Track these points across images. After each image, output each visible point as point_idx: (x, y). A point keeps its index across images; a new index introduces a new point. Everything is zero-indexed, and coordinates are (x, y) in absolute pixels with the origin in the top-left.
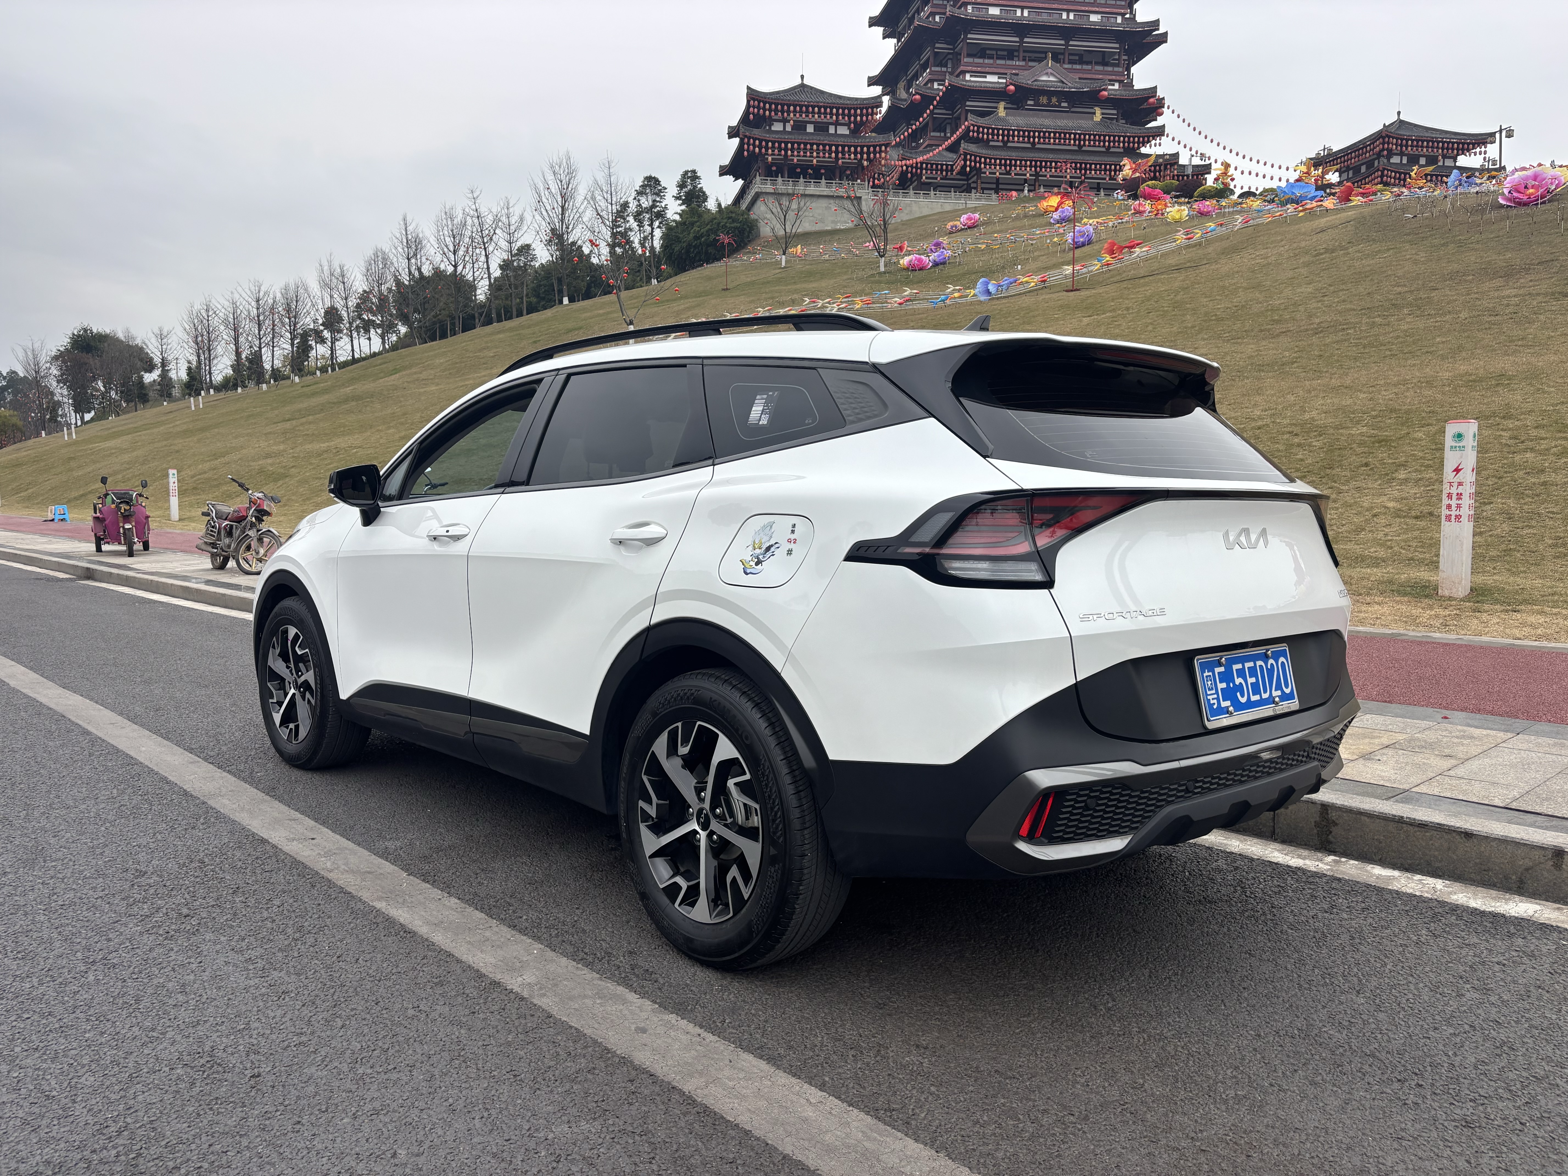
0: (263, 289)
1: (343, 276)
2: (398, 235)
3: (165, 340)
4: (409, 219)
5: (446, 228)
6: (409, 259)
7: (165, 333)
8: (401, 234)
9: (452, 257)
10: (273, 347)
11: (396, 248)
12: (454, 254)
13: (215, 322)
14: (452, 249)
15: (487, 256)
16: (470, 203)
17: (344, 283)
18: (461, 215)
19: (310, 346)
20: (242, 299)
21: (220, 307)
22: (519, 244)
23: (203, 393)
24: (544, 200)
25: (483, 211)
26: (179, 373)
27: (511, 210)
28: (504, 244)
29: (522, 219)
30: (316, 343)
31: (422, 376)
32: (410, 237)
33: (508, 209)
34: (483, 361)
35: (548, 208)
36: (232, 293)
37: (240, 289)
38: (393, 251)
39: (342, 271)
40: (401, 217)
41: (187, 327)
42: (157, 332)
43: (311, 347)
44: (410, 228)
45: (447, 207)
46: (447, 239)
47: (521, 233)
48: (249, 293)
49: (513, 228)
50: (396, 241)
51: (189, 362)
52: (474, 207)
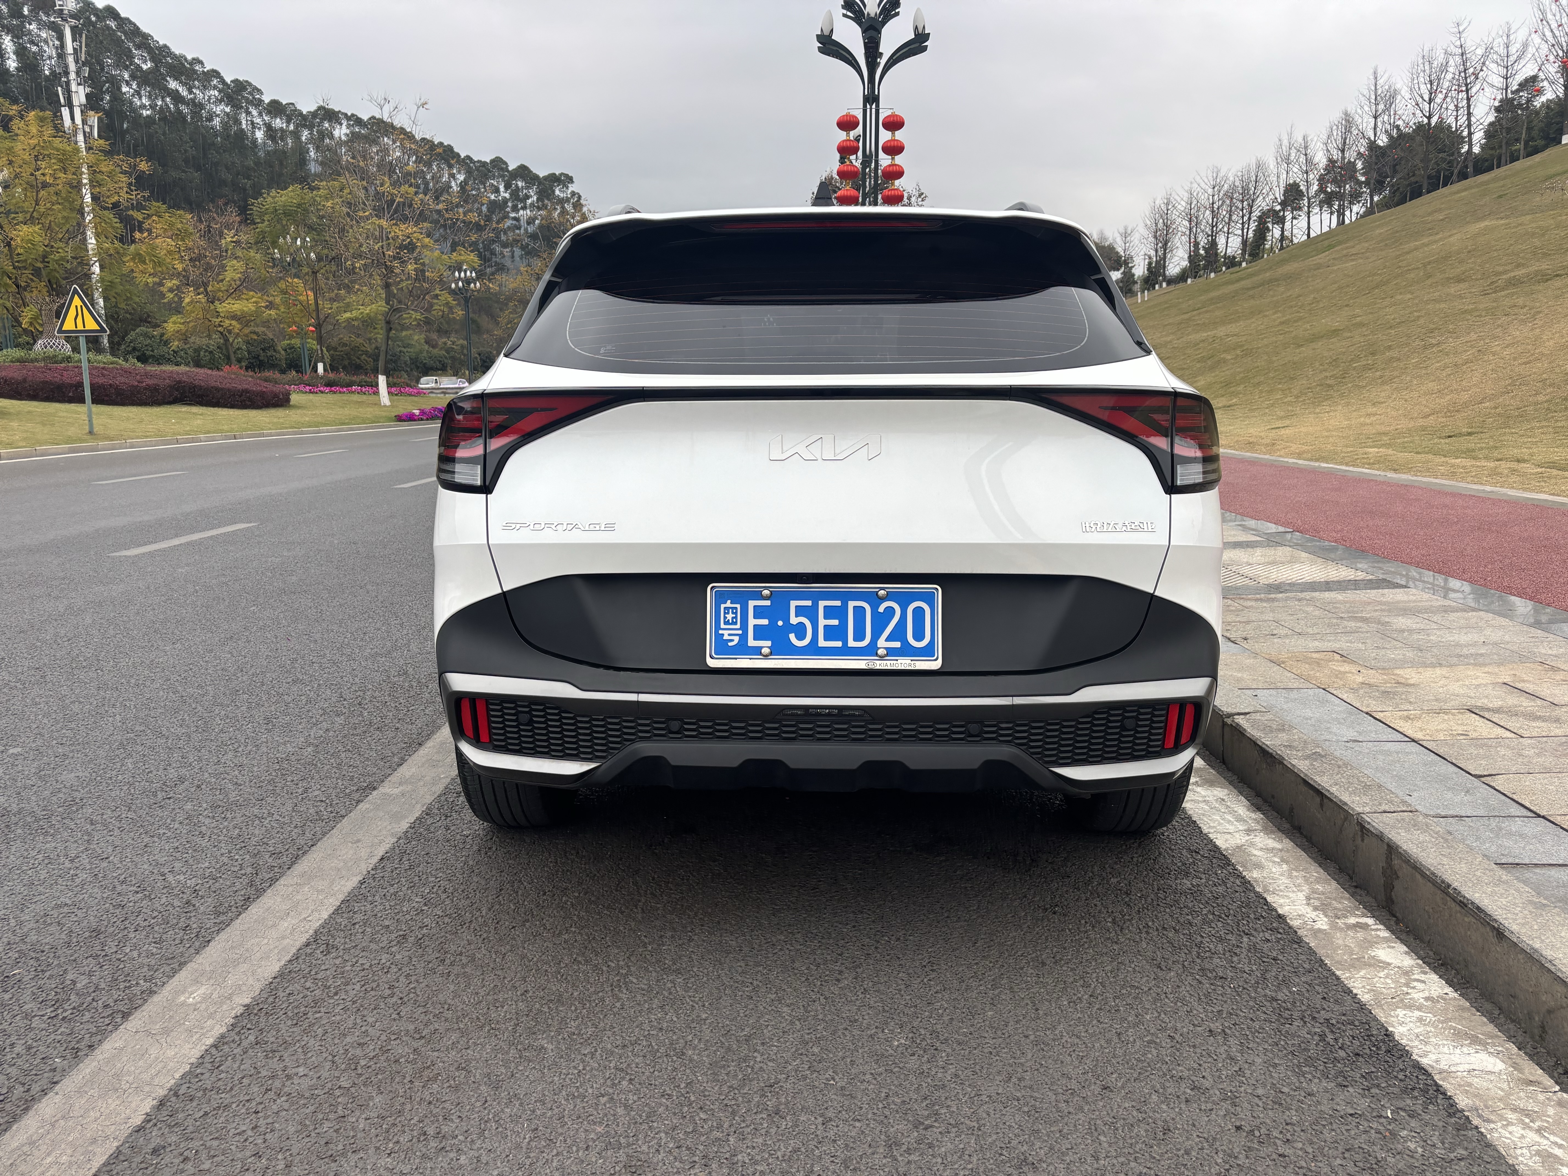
0: (1221, 175)
1: (1306, 148)
2: (1366, 92)
3: (1128, 239)
4: (1380, 72)
5: (1422, 74)
6: (1376, 118)
7: (1129, 232)
8: (1369, 90)
9: (1426, 106)
10: (1228, 233)
11: (1362, 107)
12: (1430, 104)
13: (1174, 215)
14: (1426, 97)
15: (1468, 99)
16: (1454, 39)
17: (1306, 155)
18: (1442, 56)
19: (1268, 227)
20: (1199, 189)
21: (1179, 199)
22: (1520, 78)
23: (1157, 287)
24: (1550, 16)
25: (1470, 46)
26: (1139, 270)
27: (1512, 37)
28: (1499, 82)
29: (1525, 45)
30: (1273, 224)
31: (1353, 251)
32: (1379, 92)
33: (1508, 36)
34: (1429, 226)
35: (1554, 25)
36: (1191, 183)
37: (1198, 179)
38: (1359, 111)
39: (1306, 142)
40: (1372, 71)
41: (1149, 223)
42: (1122, 230)
43: (1268, 229)
44: (1381, 82)
45: (1426, 49)
46: (1423, 87)
47: (1523, 62)
48: (1206, 181)
49: (1512, 59)
50: (1362, 99)
51: (1150, 258)
52: (1458, 43)
